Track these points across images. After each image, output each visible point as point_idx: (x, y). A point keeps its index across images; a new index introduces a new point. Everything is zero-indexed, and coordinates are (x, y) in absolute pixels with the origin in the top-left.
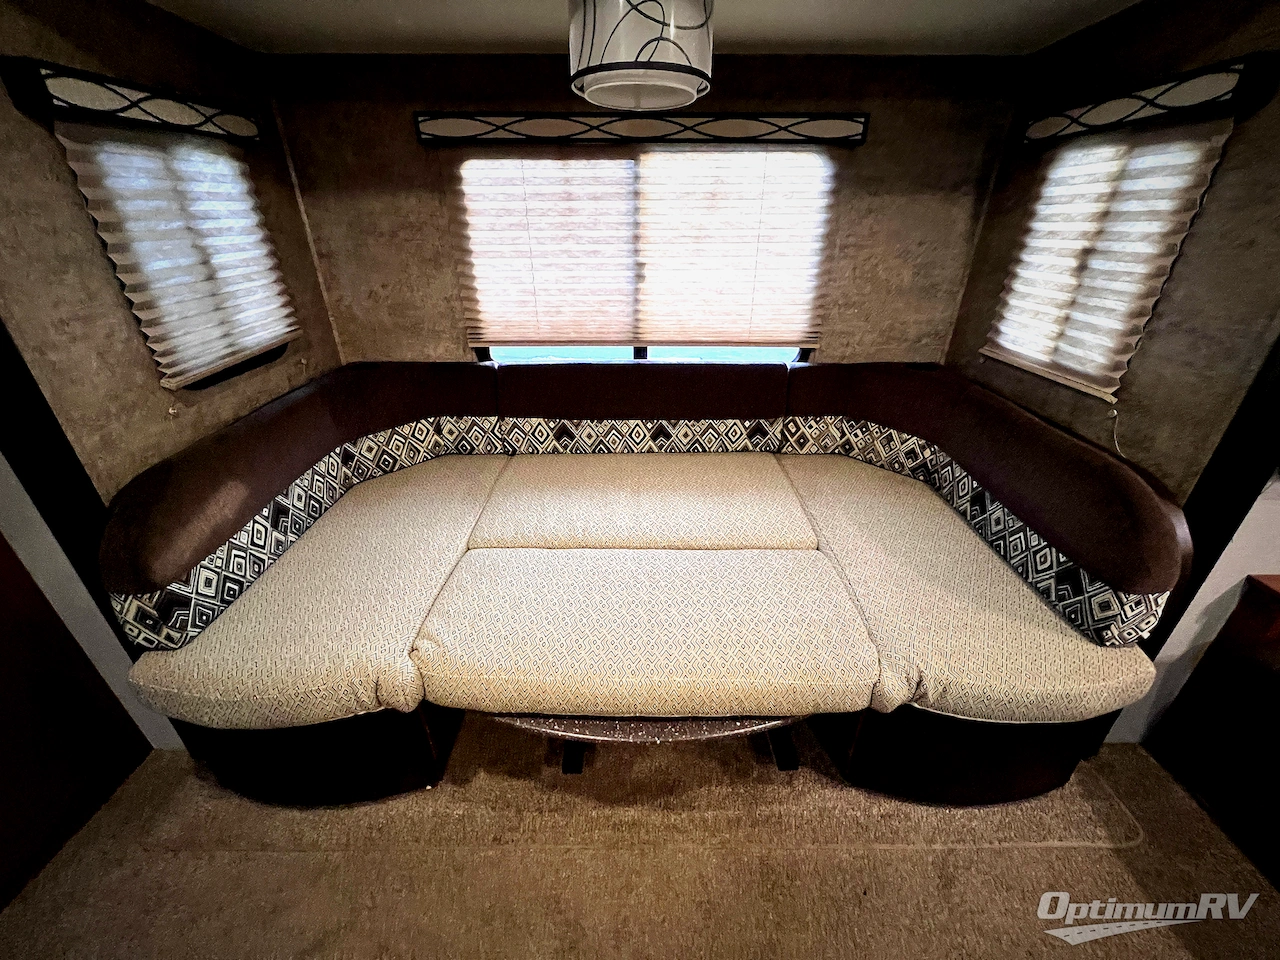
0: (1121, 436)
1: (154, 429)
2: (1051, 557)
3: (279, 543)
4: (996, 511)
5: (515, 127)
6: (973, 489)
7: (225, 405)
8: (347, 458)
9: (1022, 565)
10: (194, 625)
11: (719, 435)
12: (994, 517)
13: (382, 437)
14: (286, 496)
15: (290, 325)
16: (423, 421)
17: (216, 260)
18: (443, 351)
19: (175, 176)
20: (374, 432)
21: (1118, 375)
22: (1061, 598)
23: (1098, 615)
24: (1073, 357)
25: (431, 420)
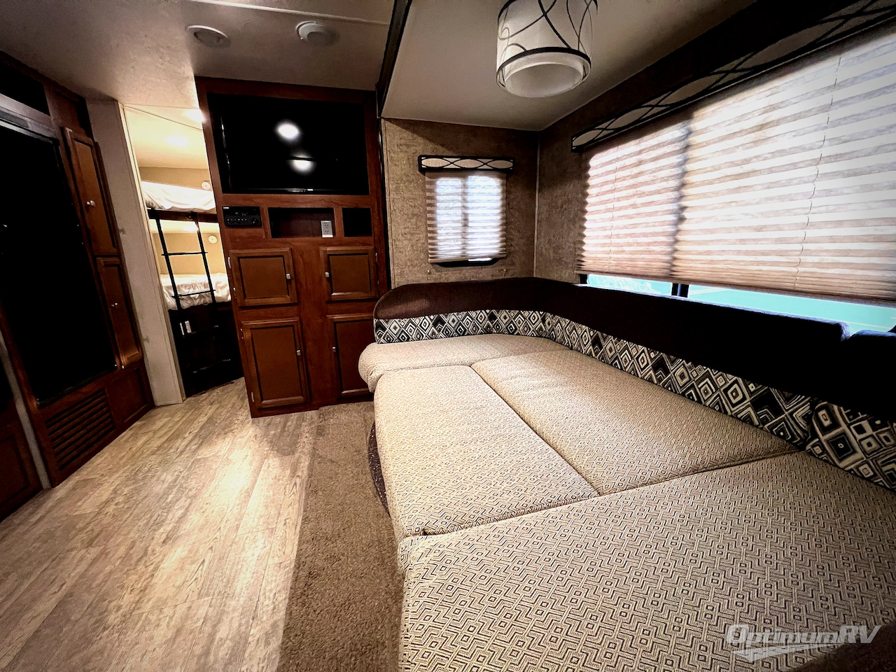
1: (420, 275)
3: (433, 333)
5: (612, 126)
7: (452, 276)
8: (492, 317)
10: (384, 338)
11: (717, 389)
13: (514, 313)
14: (446, 316)
15: (502, 251)
16: (537, 312)
17: (470, 218)
18: (565, 275)
19: (465, 186)
20: (510, 309)
25: (541, 313)
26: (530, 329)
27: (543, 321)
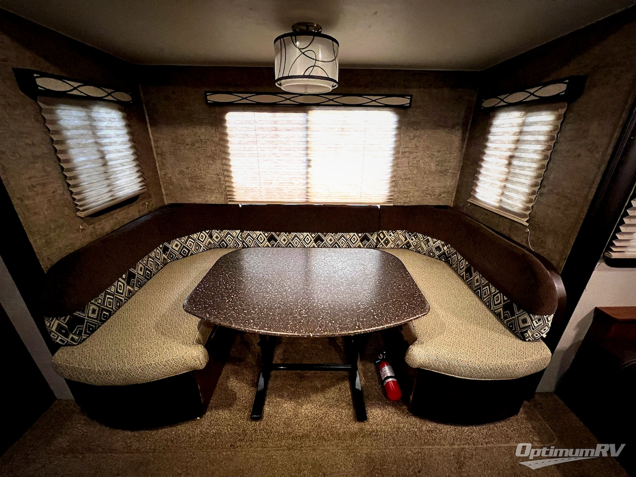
0: (532, 241)
2: (501, 298)
3: (130, 291)
4: (477, 276)
5: (252, 98)
6: (466, 265)
7: (107, 225)
8: (165, 249)
9: (488, 302)
10: (85, 333)
11: (347, 240)
12: (476, 279)
13: (183, 239)
15: (141, 186)
16: (203, 232)
17: (107, 157)
20: (180, 237)
21: (528, 213)
22: (505, 318)
23: (522, 325)
24: (508, 204)
25: (207, 232)
26: (201, 247)
27: (211, 236)
